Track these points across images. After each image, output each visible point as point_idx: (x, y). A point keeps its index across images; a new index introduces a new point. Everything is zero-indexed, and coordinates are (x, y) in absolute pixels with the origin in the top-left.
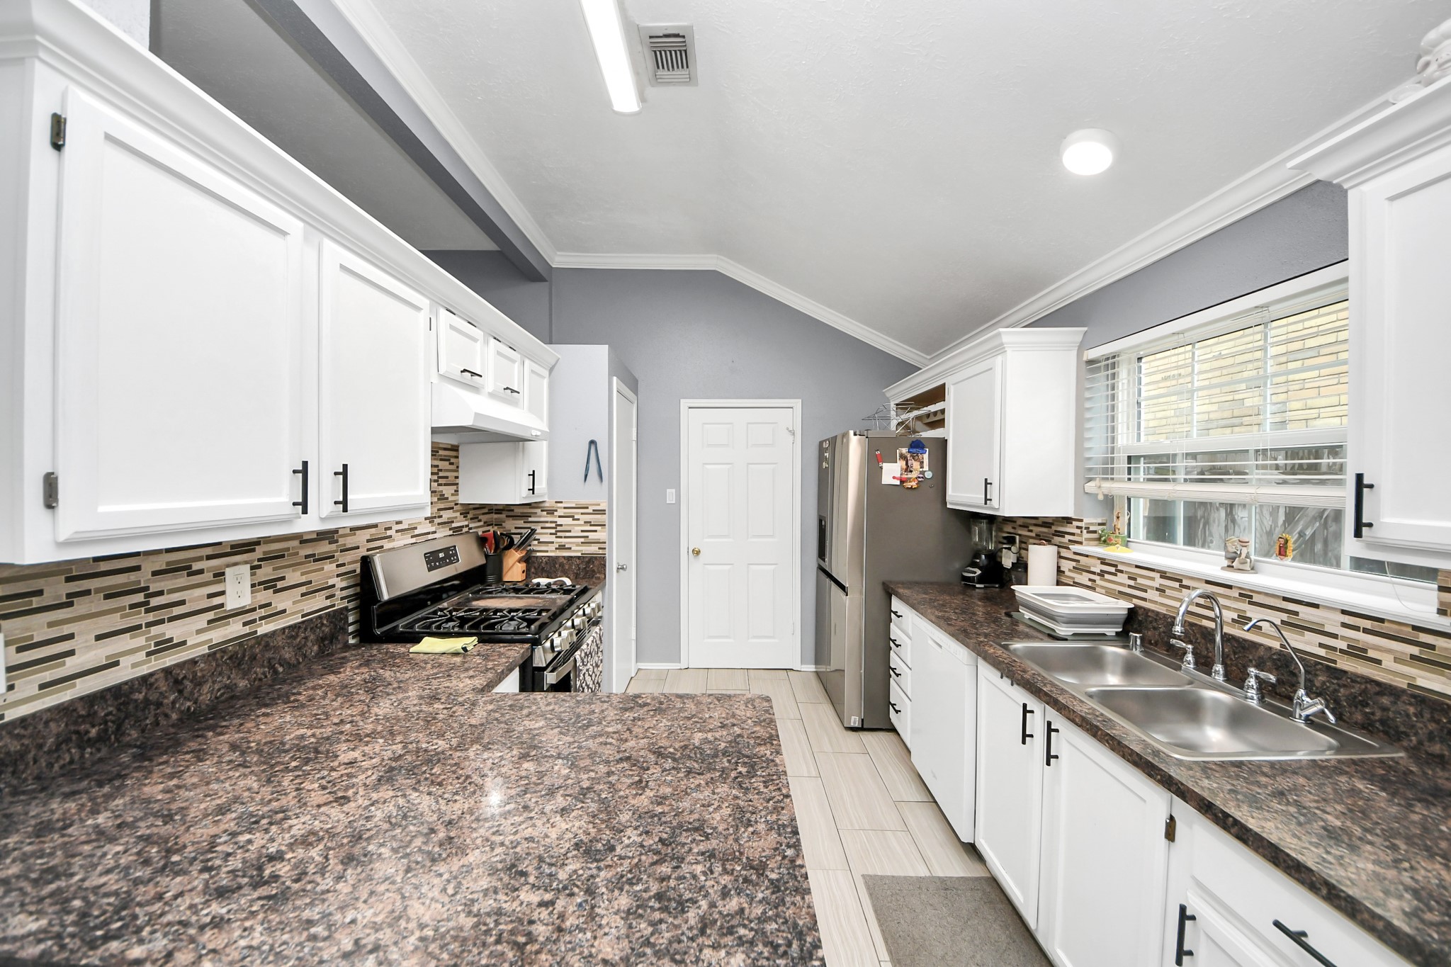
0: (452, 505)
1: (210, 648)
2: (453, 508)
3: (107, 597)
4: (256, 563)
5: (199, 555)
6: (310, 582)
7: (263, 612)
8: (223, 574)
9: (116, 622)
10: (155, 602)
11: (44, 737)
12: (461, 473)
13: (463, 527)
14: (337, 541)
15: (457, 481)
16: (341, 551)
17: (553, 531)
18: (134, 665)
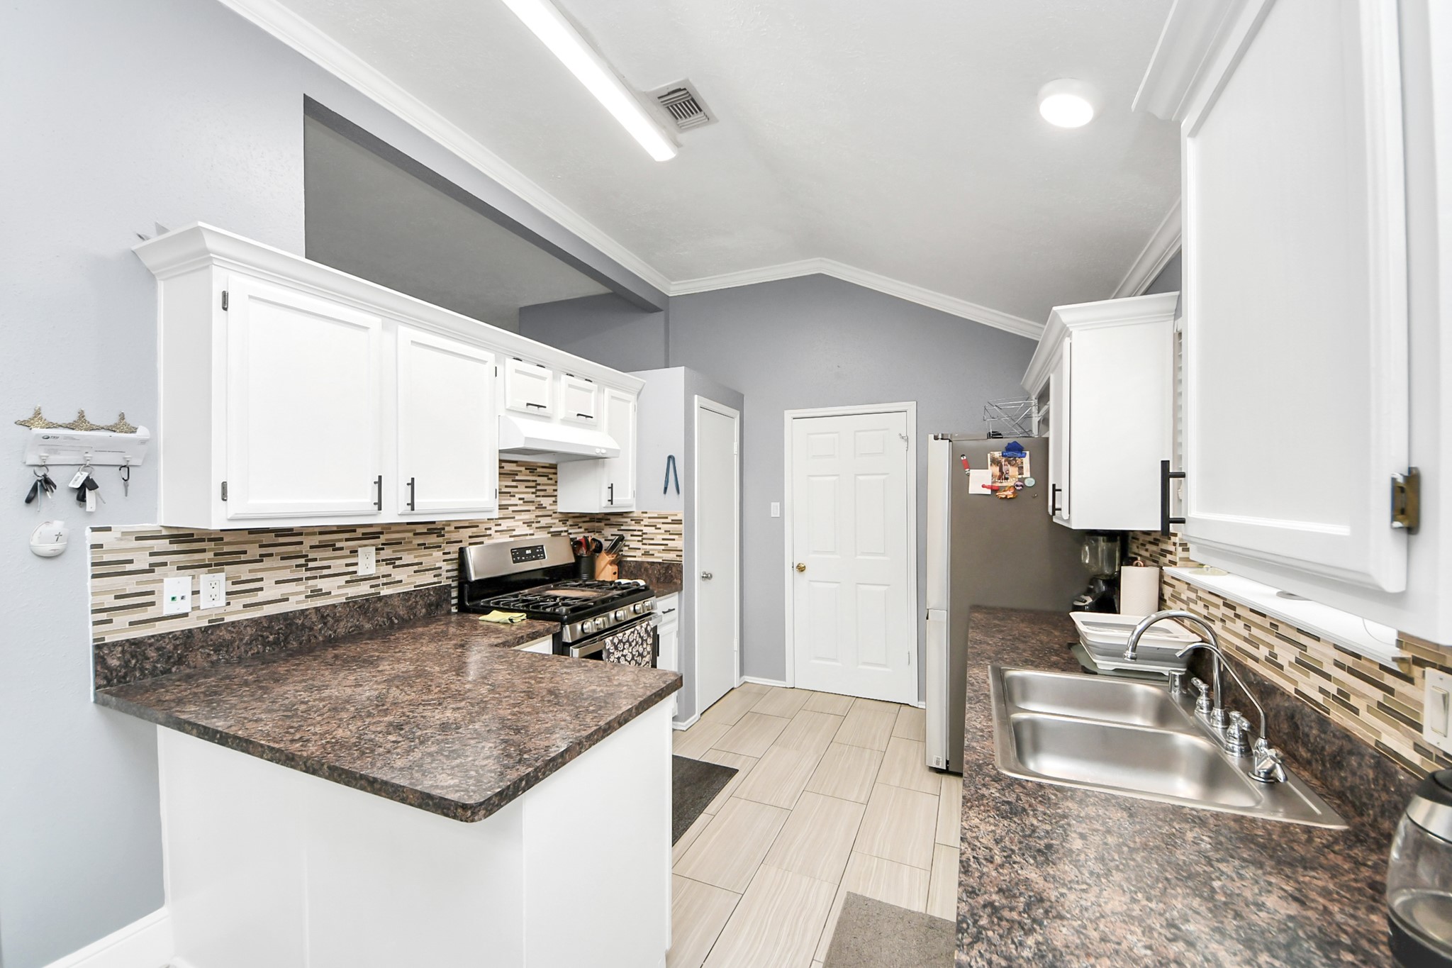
0: (550, 513)
1: (346, 599)
2: (551, 516)
3: (282, 559)
4: (380, 546)
5: (340, 538)
6: (421, 563)
7: (385, 580)
8: (357, 551)
9: (287, 574)
10: (311, 565)
11: (244, 635)
12: (559, 487)
13: (562, 531)
14: (444, 536)
15: (555, 493)
16: (447, 543)
17: (640, 538)
18: (298, 602)
